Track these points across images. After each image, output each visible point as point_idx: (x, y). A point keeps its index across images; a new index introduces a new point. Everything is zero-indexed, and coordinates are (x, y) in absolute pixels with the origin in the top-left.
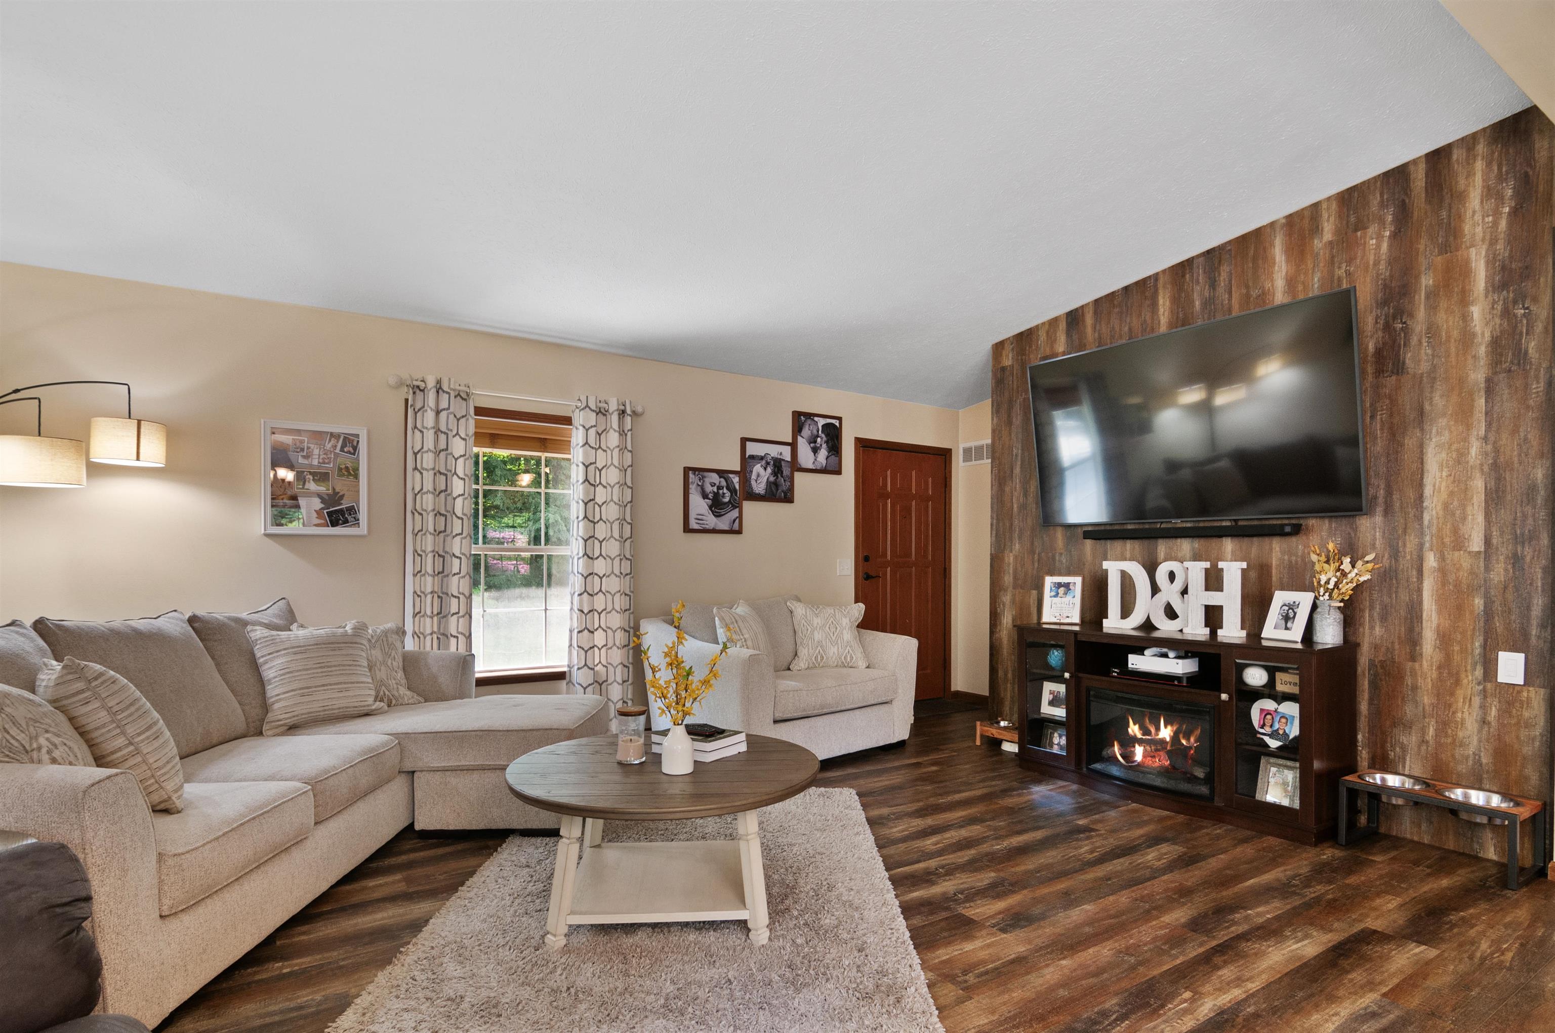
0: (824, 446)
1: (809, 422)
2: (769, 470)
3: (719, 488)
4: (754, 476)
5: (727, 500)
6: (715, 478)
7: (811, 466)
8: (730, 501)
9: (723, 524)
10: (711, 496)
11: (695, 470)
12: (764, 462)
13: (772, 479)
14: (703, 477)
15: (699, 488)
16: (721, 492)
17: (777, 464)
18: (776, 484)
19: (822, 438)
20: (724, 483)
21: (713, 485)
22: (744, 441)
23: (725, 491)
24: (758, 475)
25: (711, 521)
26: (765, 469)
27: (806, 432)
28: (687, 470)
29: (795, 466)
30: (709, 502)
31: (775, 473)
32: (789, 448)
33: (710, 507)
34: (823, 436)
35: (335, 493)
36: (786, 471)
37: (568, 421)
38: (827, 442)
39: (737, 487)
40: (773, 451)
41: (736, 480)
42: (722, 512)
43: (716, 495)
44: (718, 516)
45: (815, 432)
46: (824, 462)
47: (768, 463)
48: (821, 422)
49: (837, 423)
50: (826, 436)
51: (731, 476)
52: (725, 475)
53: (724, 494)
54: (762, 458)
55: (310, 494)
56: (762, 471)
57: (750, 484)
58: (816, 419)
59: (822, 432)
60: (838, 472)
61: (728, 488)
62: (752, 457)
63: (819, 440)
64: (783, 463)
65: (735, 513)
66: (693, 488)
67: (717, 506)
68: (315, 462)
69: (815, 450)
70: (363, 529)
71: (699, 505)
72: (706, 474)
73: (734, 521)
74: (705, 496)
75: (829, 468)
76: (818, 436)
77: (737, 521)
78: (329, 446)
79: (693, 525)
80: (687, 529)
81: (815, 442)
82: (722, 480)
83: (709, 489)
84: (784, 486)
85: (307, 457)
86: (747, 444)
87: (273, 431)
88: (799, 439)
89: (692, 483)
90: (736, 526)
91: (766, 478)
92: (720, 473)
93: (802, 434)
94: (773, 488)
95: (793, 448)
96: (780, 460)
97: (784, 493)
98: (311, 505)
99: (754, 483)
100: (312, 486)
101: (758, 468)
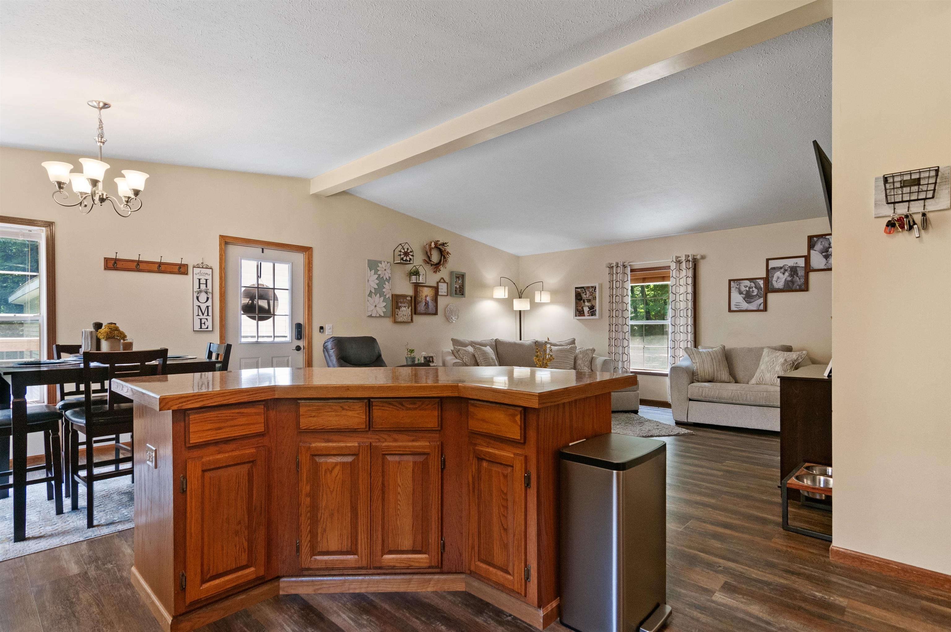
1: (821, 240)
2: (787, 274)
3: (750, 288)
4: (775, 279)
5: (755, 293)
6: (747, 283)
7: (822, 267)
8: (757, 294)
9: (753, 306)
10: (744, 293)
11: (734, 280)
12: (782, 270)
13: (789, 279)
14: (740, 283)
15: (737, 290)
16: (751, 290)
17: (794, 270)
18: (792, 282)
20: (753, 285)
21: (746, 287)
22: (768, 260)
23: (754, 289)
24: (778, 278)
25: (745, 306)
26: (784, 274)
27: (819, 247)
28: (730, 281)
29: (808, 269)
30: (744, 296)
31: (791, 275)
32: (803, 259)
33: (744, 299)
35: (592, 305)
36: (801, 273)
37: (669, 267)
40: (790, 263)
41: (761, 283)
42: (752, 300)
43: (748, 292)
44: (749, 302)
45: (827, 245)
47: (786, 270)
51: (757, 280)
52: (754, 281)
53: (753, 291)
54: (781, 268)
55: (586, 306)
56: (781, 275)
57: (772, 284)
58: (827, 237)
61: (756, 287)
62: (774, 268)
64: (798, 269)
65: (761, 300)
66: (733, 290)
67: (748, 297)
69: (827, 257)
70: (597, 317)
71: (737, 298)
72: (741, 281)
73: (760, 305)
74: (741, 293)
76: (829, 247)
77: (762, 304)
78: (591, 290)
79: (733, 308)
80: (730, 310)
81: (827, 251)
82: (752, 283)
83: (743, 289)
84: (799, 281)
85: (585, 295)
86: (770, 261)
87: (576, 288)
88: (812, 252)
89: (733, 287)
90: (762, 307)
91: (784, 280)
92: (750, 280)
93: (815, 249)
94: (790, 284)
95: (807, 258)
96: (796, 267)
97: (800, 286)
98: (586, 309)
99: (774, 283)
100: (587, 304)
101: (778, 274)
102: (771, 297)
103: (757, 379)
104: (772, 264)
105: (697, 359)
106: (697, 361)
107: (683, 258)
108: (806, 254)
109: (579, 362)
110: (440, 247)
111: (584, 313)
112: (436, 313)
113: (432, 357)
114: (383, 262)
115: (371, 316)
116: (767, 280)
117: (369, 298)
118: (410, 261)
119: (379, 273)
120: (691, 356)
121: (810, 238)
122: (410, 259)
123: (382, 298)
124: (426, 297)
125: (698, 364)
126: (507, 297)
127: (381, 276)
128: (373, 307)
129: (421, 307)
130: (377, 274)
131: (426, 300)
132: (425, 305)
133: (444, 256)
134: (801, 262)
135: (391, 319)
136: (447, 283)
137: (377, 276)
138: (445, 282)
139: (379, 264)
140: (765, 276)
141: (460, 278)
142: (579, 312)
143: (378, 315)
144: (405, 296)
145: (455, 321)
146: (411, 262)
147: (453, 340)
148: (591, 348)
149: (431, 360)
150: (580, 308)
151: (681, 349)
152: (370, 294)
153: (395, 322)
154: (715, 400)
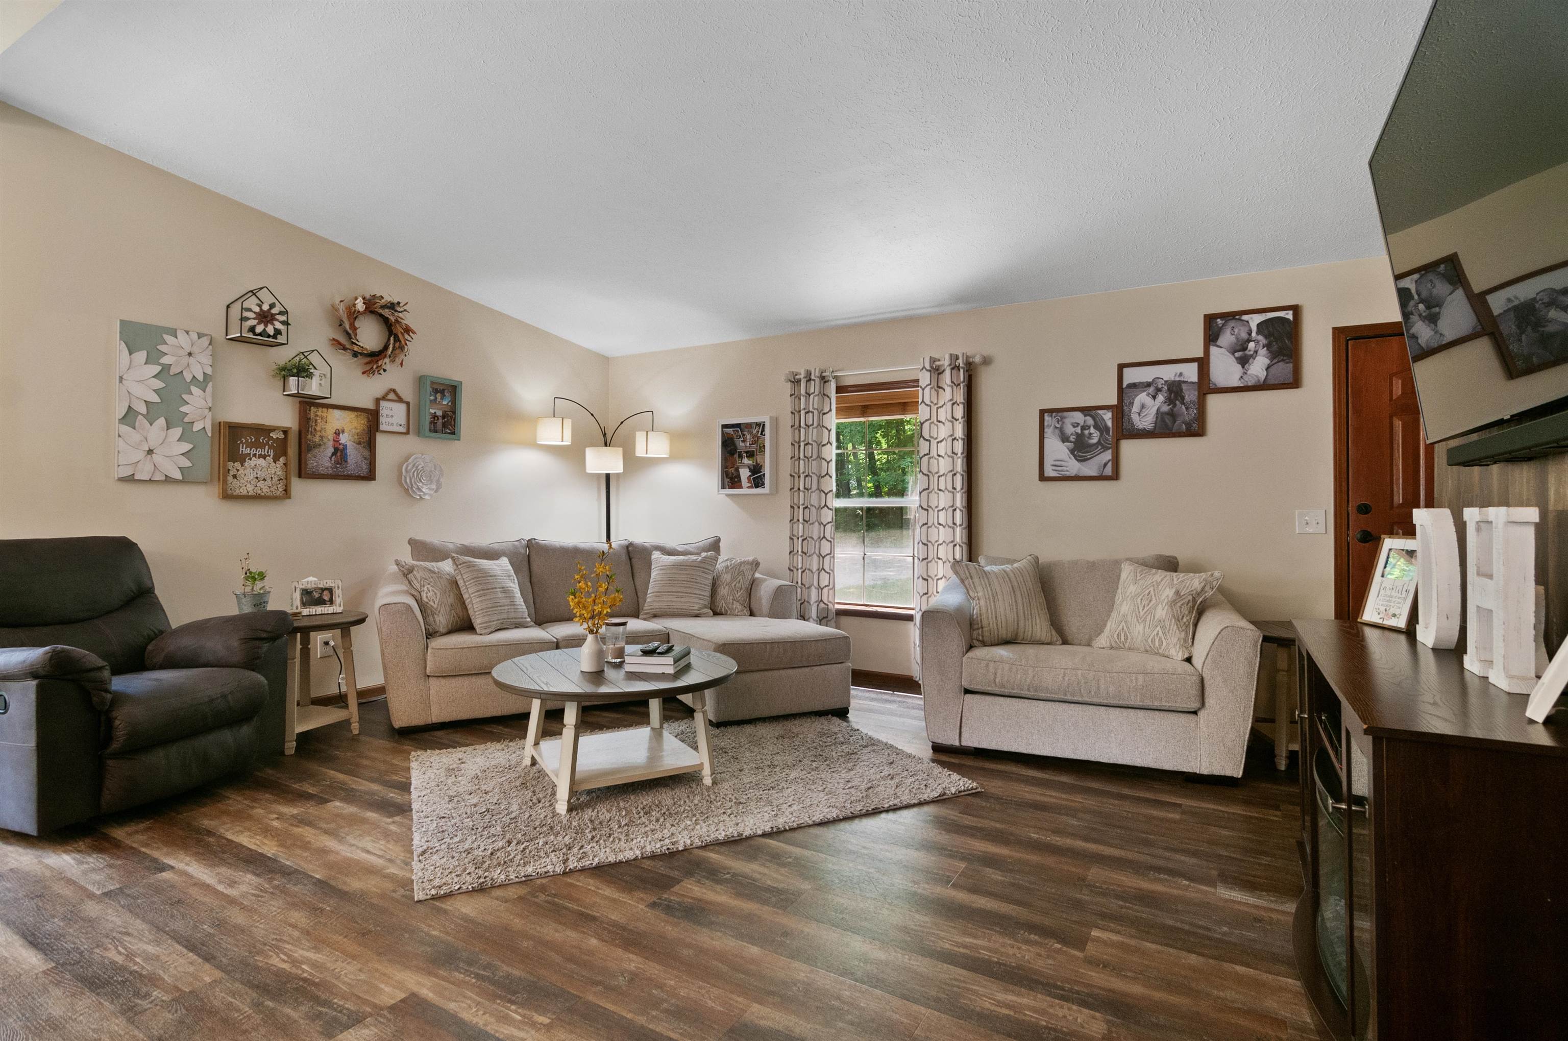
0: (1263, 352)
1: (1232, 323)
2: (1161, 398)
3: (1083, 428)
4: (1136, 408)
5: (1095, 440)
6: (1078, 417)
7: (1235, 383)
8: (1099, 442)
9: (1089, 469)
10: (1072, 438)
11: (1051, 411)
12: (1151, 390)
13: (1166, 408)
14: (1063, 418)
15: (1057, 431)
16: (1086, 432)
17: (1175, 390)
18: (1172, 415)
19: (1257, 342)
20: (1090, 421)
21: (1075, 425)
22: (1121, 367)
23: (1092, 430)
24: (1143, 406)
25: (1073, 467)
26: (1154, 397)
27: (1227, 338)
28: (1042, 412)
29: (1205, 387)
30: (1071, 445)
31: (1170, 401)
32: (1195, 365)
33: (1072, 452)
34: (1260, 338)
35: (757, 464)
36: (1191, 395)
37: (916, 382)
38: (1268, 346)
39: (1110, 424)
40: (1168, 373)
41: (1107, 416)
42: (1088, 455)
43: (1080, 437)
44: (1082, 460)
45: (1244, 335)
46: (1262, 375)
47: (1158, 390)
48: (1255, 321)
49: (1289, 315)
50: (1266, 337)
51: (1100, 412)
52: (1093, 413)
53: (1090, 434)
54: (1149, 385)
55: (744, 466)
56: (1148, 401)
57: (1130, 419)
58: (1245, 317)
59: (1258, 333)
60: (1295, 382)
61: (1096, 427)
62: (1133, 386)
63: (1252, 345)
64: (1184, 387)
65: (1108, 455)
66: (1048, 432)
67: (1081, 448)
68: (748, 445)
69: (1244, 361)
70: (766, 490)
71: (1057, 450)
72: (1065, 414)
73: (1105, 465)
74: (1064, 439)
75: (1272, 381)
76: (1249, 341)
77: (1110, 464)
78: (755, 432)
79: (1049, 472)
80: (1043, 478)
81: (1244, 348)
82: (1088, 418)
83: (1069, 430)
84: (1186, 414)
85: (744, 441)
86: (1126, 370)
87: (724, 426)
88: (1213, 350)
89: (1049, 426)
90: (1108, 471)
91: (1155, 409)
92: (1085, 410)
93: (1219, 342)
94: (1168, 420)
95: (1203, 364)
96: (1180, 383)
97: (1188, 425)
98: (745, 473)
99: (1135, 418)
100: (746, 461)
101: (1142, 398)
102: (1128, 447)
103: (1113, 637)
104: (1131, 376)
105: (979, 589)
106: (980, 594)
107: (946, 362)
108: (1200, 354)
109: (723, 591)
110: (386, 313)
111: (740, 481)
112: (370, 476)
113: (330, 590)
114: (179, 333)
115: (130, 479)
116: (1120, 410)
117: (125, 429)
118: (275, 337)
119: (165, 360)
120: (966, 582)
121: (1210, 319)
122: (278, 332)
123: (177, 432)
124: (337, 433)
125: (982, 603)
126: (567, 442)
127: (173, 371)
128: (140, 455)
129: (323, 459)
130: (160, 364)
131: (336, 441)
132: (334, 454)
133: (396, 337)
134: (1191, 373)
135: (215, 490)
136: (408, 404)
137: (158, 368)
138: (400, 400)
139: (167, 338)
140: (1114, 401)
141: (447, 394)
142: (730, 480)
143: (159, 477)
144: (261, 431)
145: (430, 495)
146: (281, 339)
147: (412, 542)
148: (751, 558)
149: (326, 598)
150: (732, 470)
151: (940, 562)
152: (129, 417)
153: (227, 496)
154: (1024, 693)
